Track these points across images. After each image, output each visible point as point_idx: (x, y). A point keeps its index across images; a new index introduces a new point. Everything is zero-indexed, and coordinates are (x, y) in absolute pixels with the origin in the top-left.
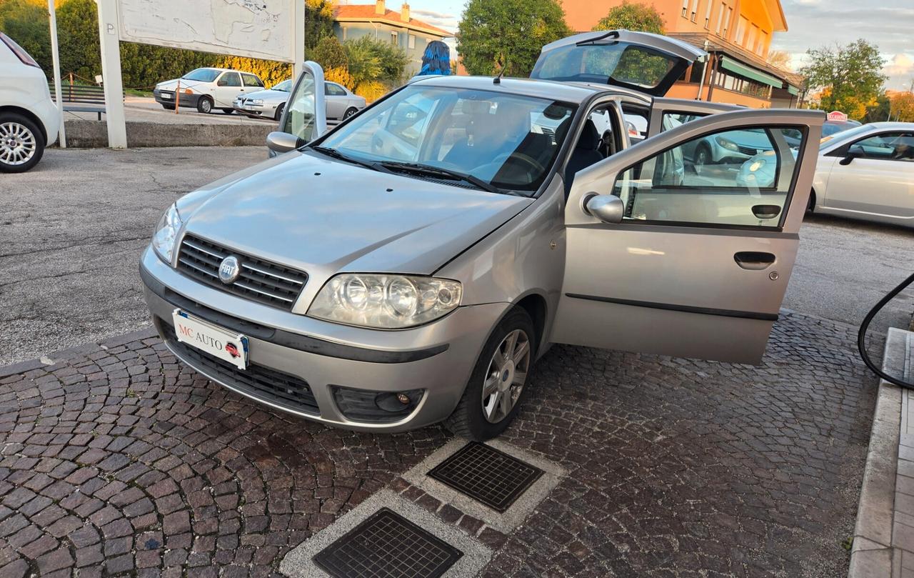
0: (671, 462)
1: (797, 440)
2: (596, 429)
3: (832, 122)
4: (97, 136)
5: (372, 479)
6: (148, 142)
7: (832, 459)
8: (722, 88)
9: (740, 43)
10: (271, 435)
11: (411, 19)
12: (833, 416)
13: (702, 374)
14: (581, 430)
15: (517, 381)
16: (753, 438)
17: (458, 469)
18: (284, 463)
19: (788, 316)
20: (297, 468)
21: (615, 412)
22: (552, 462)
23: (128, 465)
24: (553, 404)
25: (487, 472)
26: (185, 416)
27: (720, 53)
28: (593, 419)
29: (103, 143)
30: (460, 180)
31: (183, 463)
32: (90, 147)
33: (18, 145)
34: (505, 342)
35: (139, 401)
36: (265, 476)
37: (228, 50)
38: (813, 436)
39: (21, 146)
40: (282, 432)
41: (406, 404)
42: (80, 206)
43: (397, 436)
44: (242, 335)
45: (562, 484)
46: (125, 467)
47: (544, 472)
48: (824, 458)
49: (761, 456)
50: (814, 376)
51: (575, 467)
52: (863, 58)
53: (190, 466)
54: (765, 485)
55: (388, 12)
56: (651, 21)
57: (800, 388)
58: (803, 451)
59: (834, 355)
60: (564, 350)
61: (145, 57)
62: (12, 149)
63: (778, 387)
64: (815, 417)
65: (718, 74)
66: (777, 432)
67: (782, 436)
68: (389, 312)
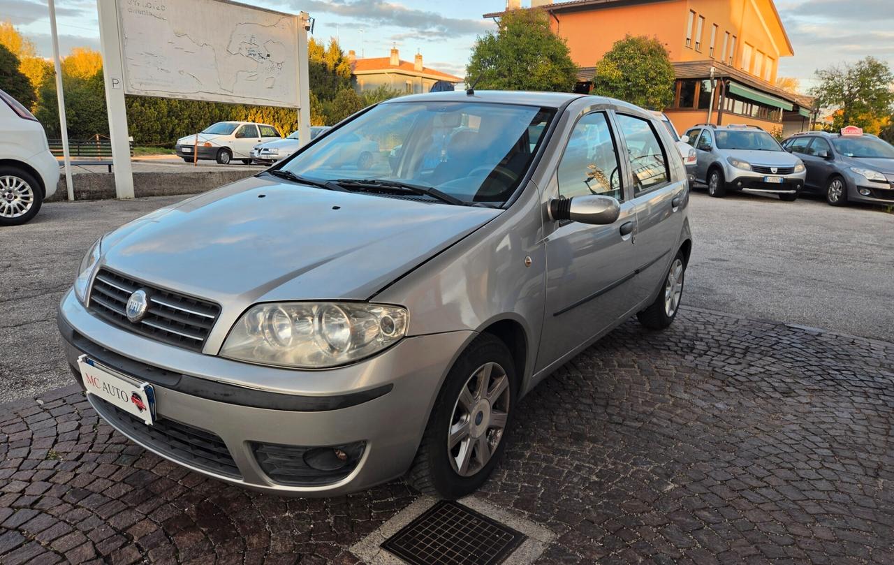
0: (684, 519)
1: (838, 484)
2: (594, 478)
3: (847, 137)
4: (105, 188)
5: (312, 554)
6: (156, 191)
7: (883, 507)
8: (732, 113)
9: (747, 69)
10: (202, 501)
11: (424, 69)
12: (880, 451)
13: (720, 405)
14: (575, 480)
15: (495, 423)
16: (785, 484)
17: (421, 537)
18: (210, 536)
19: (817, 335)
20: (224, 542)
21: (617, 455)
22: (538, 523)
23: (21, 546)
24: (545, 448)
25: (455, 540)
26: (106, 481)
27: (727, 79)
28: (591, 466)
29: (111, 194)
30: (422, 195)
31: (87, 541)
32: (99, 198)
33: (16, 197)
34: (475, 378)
35: (59, 463)
36: (182, 555)
37: (233, 98)
38: (857, 477)
39: (19, 199)
40: (216, 497)
41: (344, 461)
42: (66, 254)
43: (353, 497)
44: (146, 384)
45: (547, 553)
46: (17, 547)
47: (526, 537)
48: (874, 506)
49: (797, 507)
50: (851, 403)
51: (564, 529)
52: (873, 75)
53: (94, 544)
54: (803, 546)
55: (401, 63)
56: (655, 52)
57: (838, 419)
58: (848, 497)
59: (873, 377)
60: (562, 383)
61: (174, 118)
62: (9, 202)
63: (811, 418)
64: (858, 453)
65: (726, 99)
66: (813, 475)
67: (821, 479)
68: (322, 348)
